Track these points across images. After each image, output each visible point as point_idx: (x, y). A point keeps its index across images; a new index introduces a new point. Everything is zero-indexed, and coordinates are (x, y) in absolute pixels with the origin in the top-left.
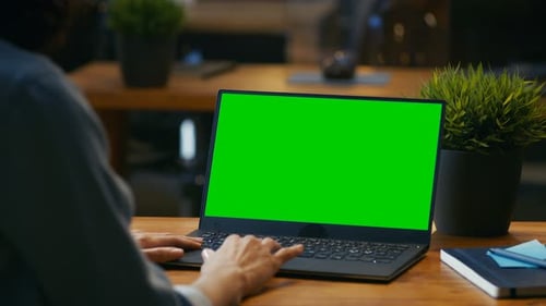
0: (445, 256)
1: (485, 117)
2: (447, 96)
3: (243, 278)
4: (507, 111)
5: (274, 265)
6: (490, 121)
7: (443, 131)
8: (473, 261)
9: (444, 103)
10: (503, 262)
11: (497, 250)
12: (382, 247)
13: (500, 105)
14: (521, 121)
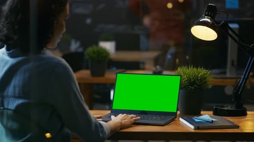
0: (181, 119)
1: (193, 80)
2: (182, 74)
3: (121, 123)
4: (199, 78)
5: (132, 122)
6: (195, 81)
7: (181, 84)
8: (188, 120)
9: (181, 76)
10: (196, 120)
11: (196, 117)
12: (162, 117)
13: (197, 77)
14: (204, 81)
